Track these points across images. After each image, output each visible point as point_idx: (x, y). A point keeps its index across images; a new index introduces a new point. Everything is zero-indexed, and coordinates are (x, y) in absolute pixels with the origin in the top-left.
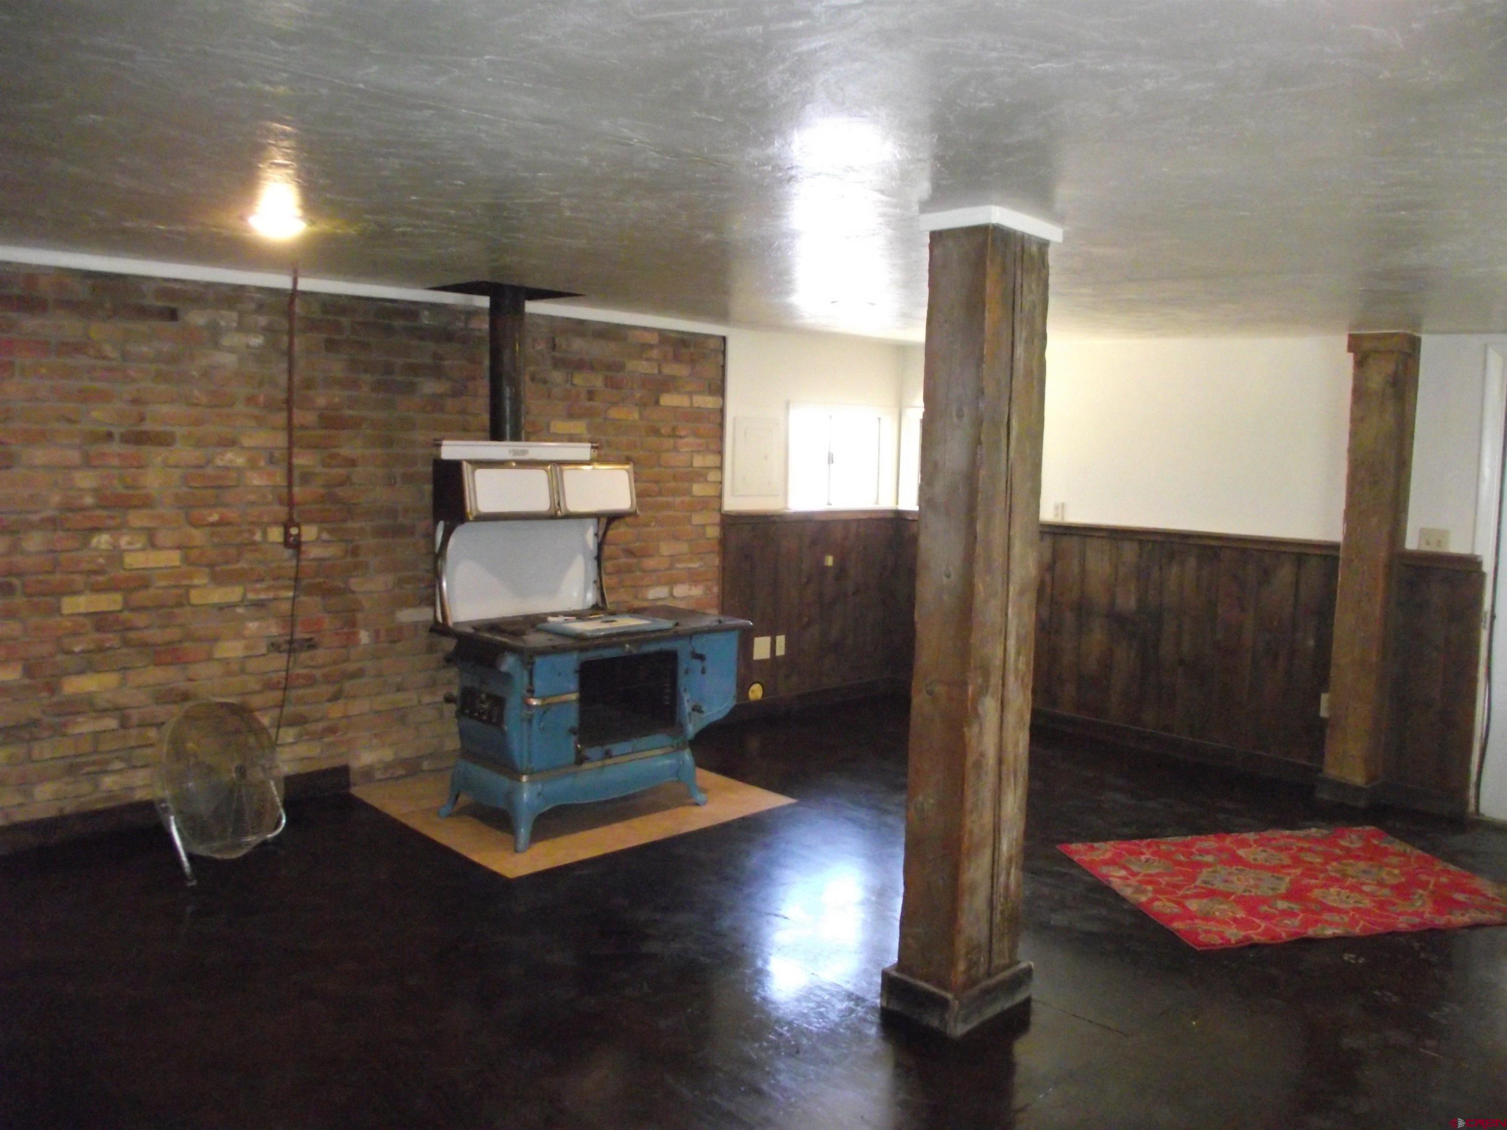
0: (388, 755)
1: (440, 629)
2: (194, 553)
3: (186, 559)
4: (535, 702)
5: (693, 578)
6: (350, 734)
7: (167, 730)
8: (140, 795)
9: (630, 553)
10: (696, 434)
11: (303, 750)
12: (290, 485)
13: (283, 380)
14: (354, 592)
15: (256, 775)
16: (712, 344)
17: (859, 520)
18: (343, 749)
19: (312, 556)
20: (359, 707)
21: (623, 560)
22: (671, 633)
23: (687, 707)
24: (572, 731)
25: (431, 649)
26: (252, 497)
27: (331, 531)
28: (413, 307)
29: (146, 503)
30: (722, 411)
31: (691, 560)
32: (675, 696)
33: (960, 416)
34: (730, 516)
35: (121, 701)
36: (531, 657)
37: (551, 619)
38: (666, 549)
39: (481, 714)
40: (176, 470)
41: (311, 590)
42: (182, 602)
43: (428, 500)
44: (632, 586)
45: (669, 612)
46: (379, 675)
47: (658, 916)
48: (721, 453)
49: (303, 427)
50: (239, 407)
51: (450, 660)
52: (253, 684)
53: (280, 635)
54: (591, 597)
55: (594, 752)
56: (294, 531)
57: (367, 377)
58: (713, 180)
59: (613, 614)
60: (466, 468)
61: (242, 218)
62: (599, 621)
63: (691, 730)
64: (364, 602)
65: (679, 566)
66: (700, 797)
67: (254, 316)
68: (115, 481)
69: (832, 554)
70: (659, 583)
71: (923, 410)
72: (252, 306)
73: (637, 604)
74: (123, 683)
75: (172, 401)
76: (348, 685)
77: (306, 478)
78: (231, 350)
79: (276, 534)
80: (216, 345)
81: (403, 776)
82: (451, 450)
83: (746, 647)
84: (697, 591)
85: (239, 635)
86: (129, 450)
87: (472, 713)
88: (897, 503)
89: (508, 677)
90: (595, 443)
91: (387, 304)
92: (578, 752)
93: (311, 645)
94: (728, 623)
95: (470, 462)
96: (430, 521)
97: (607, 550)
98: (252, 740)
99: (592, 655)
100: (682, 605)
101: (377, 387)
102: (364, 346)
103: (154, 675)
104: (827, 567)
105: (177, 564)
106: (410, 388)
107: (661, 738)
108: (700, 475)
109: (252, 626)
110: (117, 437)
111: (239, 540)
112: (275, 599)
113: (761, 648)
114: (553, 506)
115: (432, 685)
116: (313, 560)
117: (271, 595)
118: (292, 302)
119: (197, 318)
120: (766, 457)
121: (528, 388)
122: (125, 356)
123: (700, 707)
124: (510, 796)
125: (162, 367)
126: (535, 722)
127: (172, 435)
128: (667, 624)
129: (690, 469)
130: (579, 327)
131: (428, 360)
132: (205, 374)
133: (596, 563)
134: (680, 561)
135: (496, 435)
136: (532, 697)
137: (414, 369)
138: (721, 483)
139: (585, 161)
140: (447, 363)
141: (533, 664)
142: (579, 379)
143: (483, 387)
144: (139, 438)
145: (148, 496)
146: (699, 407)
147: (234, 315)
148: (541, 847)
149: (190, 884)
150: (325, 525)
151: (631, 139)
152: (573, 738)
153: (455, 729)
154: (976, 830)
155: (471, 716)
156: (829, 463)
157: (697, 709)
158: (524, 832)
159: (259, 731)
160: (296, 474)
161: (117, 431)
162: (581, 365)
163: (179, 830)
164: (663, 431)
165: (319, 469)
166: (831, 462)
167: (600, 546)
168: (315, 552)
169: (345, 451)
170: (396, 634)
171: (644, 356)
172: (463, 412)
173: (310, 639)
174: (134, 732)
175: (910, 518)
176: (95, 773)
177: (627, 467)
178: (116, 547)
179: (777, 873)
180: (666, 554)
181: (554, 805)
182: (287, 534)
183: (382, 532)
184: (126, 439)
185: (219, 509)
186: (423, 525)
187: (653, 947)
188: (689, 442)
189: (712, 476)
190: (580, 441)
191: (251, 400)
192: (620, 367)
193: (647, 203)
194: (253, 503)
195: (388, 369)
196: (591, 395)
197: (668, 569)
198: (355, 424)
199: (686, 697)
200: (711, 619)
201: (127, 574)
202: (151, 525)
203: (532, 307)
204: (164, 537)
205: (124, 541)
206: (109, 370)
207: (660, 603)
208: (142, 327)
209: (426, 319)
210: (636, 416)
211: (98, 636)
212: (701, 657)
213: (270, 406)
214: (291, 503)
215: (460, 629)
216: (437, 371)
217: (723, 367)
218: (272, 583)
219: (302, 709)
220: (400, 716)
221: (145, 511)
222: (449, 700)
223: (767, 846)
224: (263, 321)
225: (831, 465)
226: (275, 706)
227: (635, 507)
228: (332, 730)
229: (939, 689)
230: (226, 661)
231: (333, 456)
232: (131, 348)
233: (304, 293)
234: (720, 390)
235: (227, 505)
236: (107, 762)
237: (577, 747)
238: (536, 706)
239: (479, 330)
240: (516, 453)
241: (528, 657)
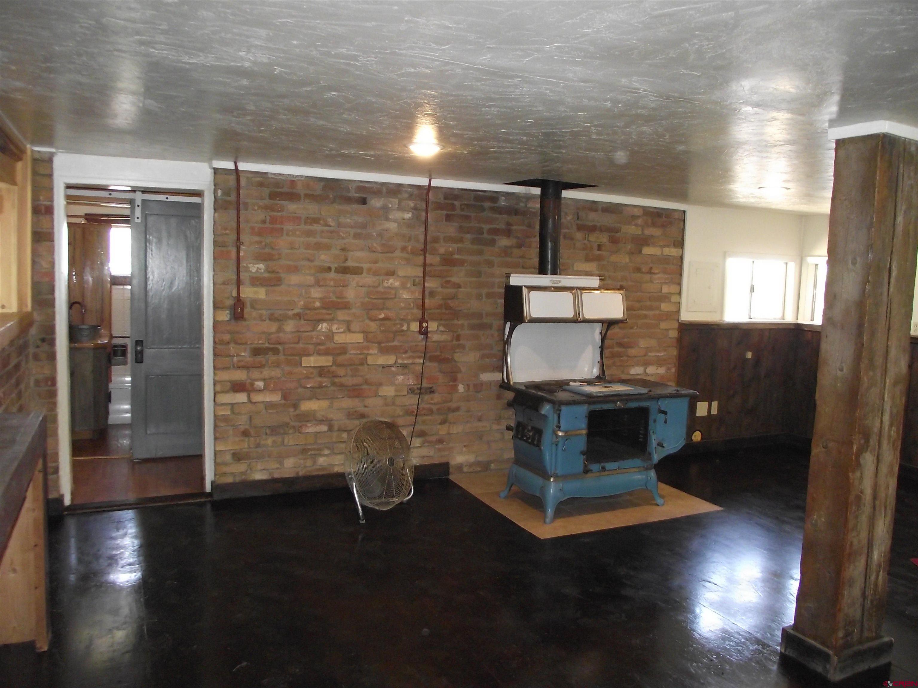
0: (471, 458)
1: (505, 385)
2: (370, 336)
3: (366, 339)
4: (560, 434)
5: (659, 362)
6: (451, 445)
7: (354, 434)
8: (337, 469)
9: (620, 345)
10: (665, 272)
11: (425, 451)
12: (423, 299)
13: (422, 238)
14: (455, 361)
15: (399, 463)
16: (676, 215)
17: (771, 329)
18: (446, 453)
19: (434, 339)
20: (457, 429)
21: (616, 349)
22: (647, 396)
23: (654, 443)
24: (583, 453)
25: (499, 397)
26: (402, 305)
27: (445, 326)
28: (495, 195)
29: (346, 306)
30: (681, 258)
31: (658, 351)
32: (646, 435)
33: (854, 263)
34: (684, 324)
35: (330, 416)
36: (559, 406)
37: (571, 383)
38: (643, 343)
39: (528, 439)
40: (363, 289)
41: (433, 359)
42: (363, 362)
43: (501, 310)
44: (621, 366)
45: (644, 383)
46: (468, 411)
47: (632, 573)
48: (680, 284)
49: (431, 265)
50: (398, 253)
51: (510, 405)
52: (399, 411)
53: (414, 385)
54: (596, 372)
55: (595, 467)
56: (425, 325)
57: (468, 236)
58: (690, 112)
59: (610, 382)
60: (525, 291)
61: (405, 146)
62: (601, 386)
63: (656, 458)
64: (462, 368)
65: (650, 354)
66: (660, 501)
67: (407, 201)
68: (331, 294)
69: (750, 351)
70: (637, 364)
71: (827, 258)
72: (406, 195)
73: (624, 377)
74: (330, 406)
75: (362, 250)
76: (451, 416)
77: (432, 294)
78: (395, 221)
79: (415, 326)
80: (387, 219)
81: (480, 471)
82: (515, 280)
83: (692, 408)
84: (662, 371)
85: (392, 383)
86: (340, 276)
87: (522, 437)
88: (797, 319)
89: (545, 417)
90: (602, 277)
91: (481, 193)
92: (585, 466)
93: (431, 391)
94: (683, 392)
95: (526, 287)
96: (502, 322)
97: (607, 342)
98: (397, 443)
99: (598, 407)
100: (652, 379)
101: (474, 241)
102: (468, 218)
103: (347, 403)
104: (748, 360)
105: (362, 341)
106: (492, 242)
107: (638, 462)
108: (666, 298)
109: (400, 378)
110: (333, 269)
111: (394, 329)
112: (412, 364)
113: (702, 409)
114: (575, 315)
115: (499, 419)
116: (434, 342)
117: (410, 361)
118: (428, 193)
119: (376, 203)
120: (709, 288)
121: (563, 243)
122: (339, 225)
123: (663, 444)
124: (543, 490)
125: (359, 231)
126: (560, 445)
127: (362, 268)
128: (644, 391)
129: (660, 294)
130: (593, 206)
131: (503, 226)
132: (380, 235)
133: (599, 351)
134: (651, 352)
135: (542, 271)
136: (559, 430)
137: (495, 232)
138: (679, 303)
139: (609, 104)
140: (514, 228)
141: (560, 410)
142: (593, 237)
143: (536, 241)
144: (345, 270)
145: (348, 302)
146: (667, 255)
147: (397, 201)
148: (559, 522)
149: (361, 522)
150: (443, 322)
151: (639, 89)
152: (582, 457)
153: (511, 445)
154: (855, 541)
155: (521, 439)
156: (751, 291)
157: (660, 445)
158: (550, 512)
159: (401, 438)
160: (427, 293)
161: (333, 267)
162: (593, 229)
163: (357, 491)
164: (644, 270)
165: (440, 289)
166: (753, 291)
167: (603, 340)
168: (435, 337)
169: (454, 279)
170: (479, 387)
171: (633, 223)
172: (523, 257)
173: (431, 388)
174: (335, 434)
175: (806, 329)
176: (315, 455)
177: (622, 292)
178: (330, 330)
179: (709, 554)
180: (642, 346)
181: (568, 497)
182: (420, 326)
183: (473, 327)
184: (337, 271)
185: (385, 311)
186: (497, 322)
187: (628, 592)
188: (659, 278)
189: (674, 299)
190: (592, 275)
191: (404, 249)
192: (618, 231)
193: (644, 129)
194: (402, 308)
195: (480, 231)
196: (600, 247)
197: (645, 356)
198: (461, 263)
199: (653, 437)
200: (672, 389)
201: (335, 346)
202: (350, 319)
203: (566, 194)
204: (355, 326)
205: (334, 328)
206: (331, 232)
207: (639, 377)
208: (348, 208)
209: (502, 202)
210: (627, 260)
211: (320, 379)
212: (665, 413)
213: (414, 253)
214: (423, 308)
215: (518, 387)
216: (508, 233)
217: (683, 230)
218: (411, 354)
219: (423, 428)
220: (480, 436)
221: (346, 311)
222: (508, 428)
223: (703, 536)
224: (412, 204)
225: (752, 293)
226: (411, 425)
227: (626, 316)
228: (440, 441)
229: (831, 445)
230: (385, 398)
231: (448, 282)
232: (343, 220)
233: (434, 187)
234: (680, 244)
235: (388, 309)
236: (319, 450)
237: (585, 463)
238: (561, 436)
239: (534, 208)
240: (554, 282)
241: (558, 405)
